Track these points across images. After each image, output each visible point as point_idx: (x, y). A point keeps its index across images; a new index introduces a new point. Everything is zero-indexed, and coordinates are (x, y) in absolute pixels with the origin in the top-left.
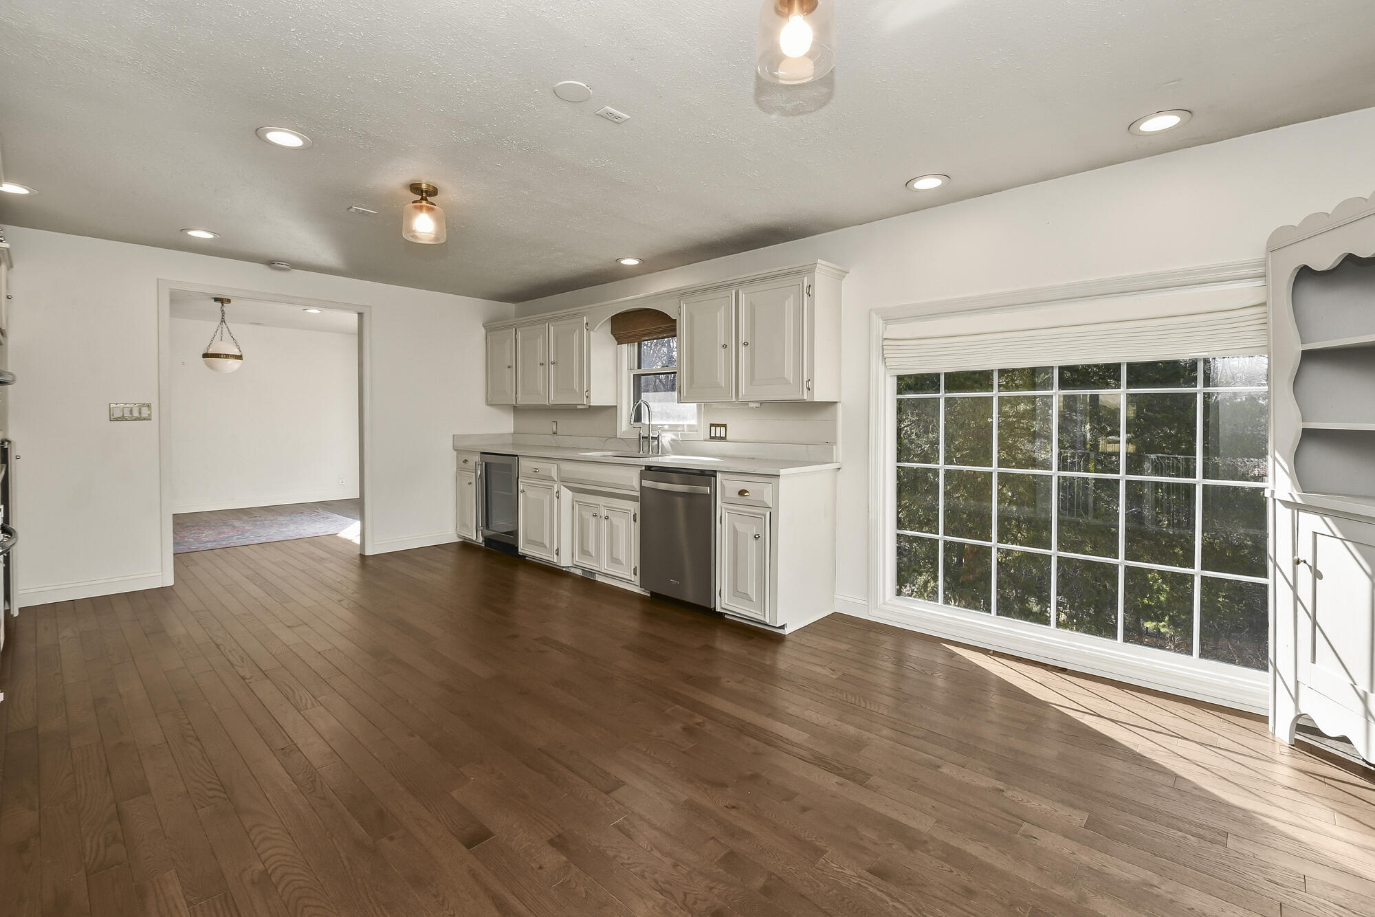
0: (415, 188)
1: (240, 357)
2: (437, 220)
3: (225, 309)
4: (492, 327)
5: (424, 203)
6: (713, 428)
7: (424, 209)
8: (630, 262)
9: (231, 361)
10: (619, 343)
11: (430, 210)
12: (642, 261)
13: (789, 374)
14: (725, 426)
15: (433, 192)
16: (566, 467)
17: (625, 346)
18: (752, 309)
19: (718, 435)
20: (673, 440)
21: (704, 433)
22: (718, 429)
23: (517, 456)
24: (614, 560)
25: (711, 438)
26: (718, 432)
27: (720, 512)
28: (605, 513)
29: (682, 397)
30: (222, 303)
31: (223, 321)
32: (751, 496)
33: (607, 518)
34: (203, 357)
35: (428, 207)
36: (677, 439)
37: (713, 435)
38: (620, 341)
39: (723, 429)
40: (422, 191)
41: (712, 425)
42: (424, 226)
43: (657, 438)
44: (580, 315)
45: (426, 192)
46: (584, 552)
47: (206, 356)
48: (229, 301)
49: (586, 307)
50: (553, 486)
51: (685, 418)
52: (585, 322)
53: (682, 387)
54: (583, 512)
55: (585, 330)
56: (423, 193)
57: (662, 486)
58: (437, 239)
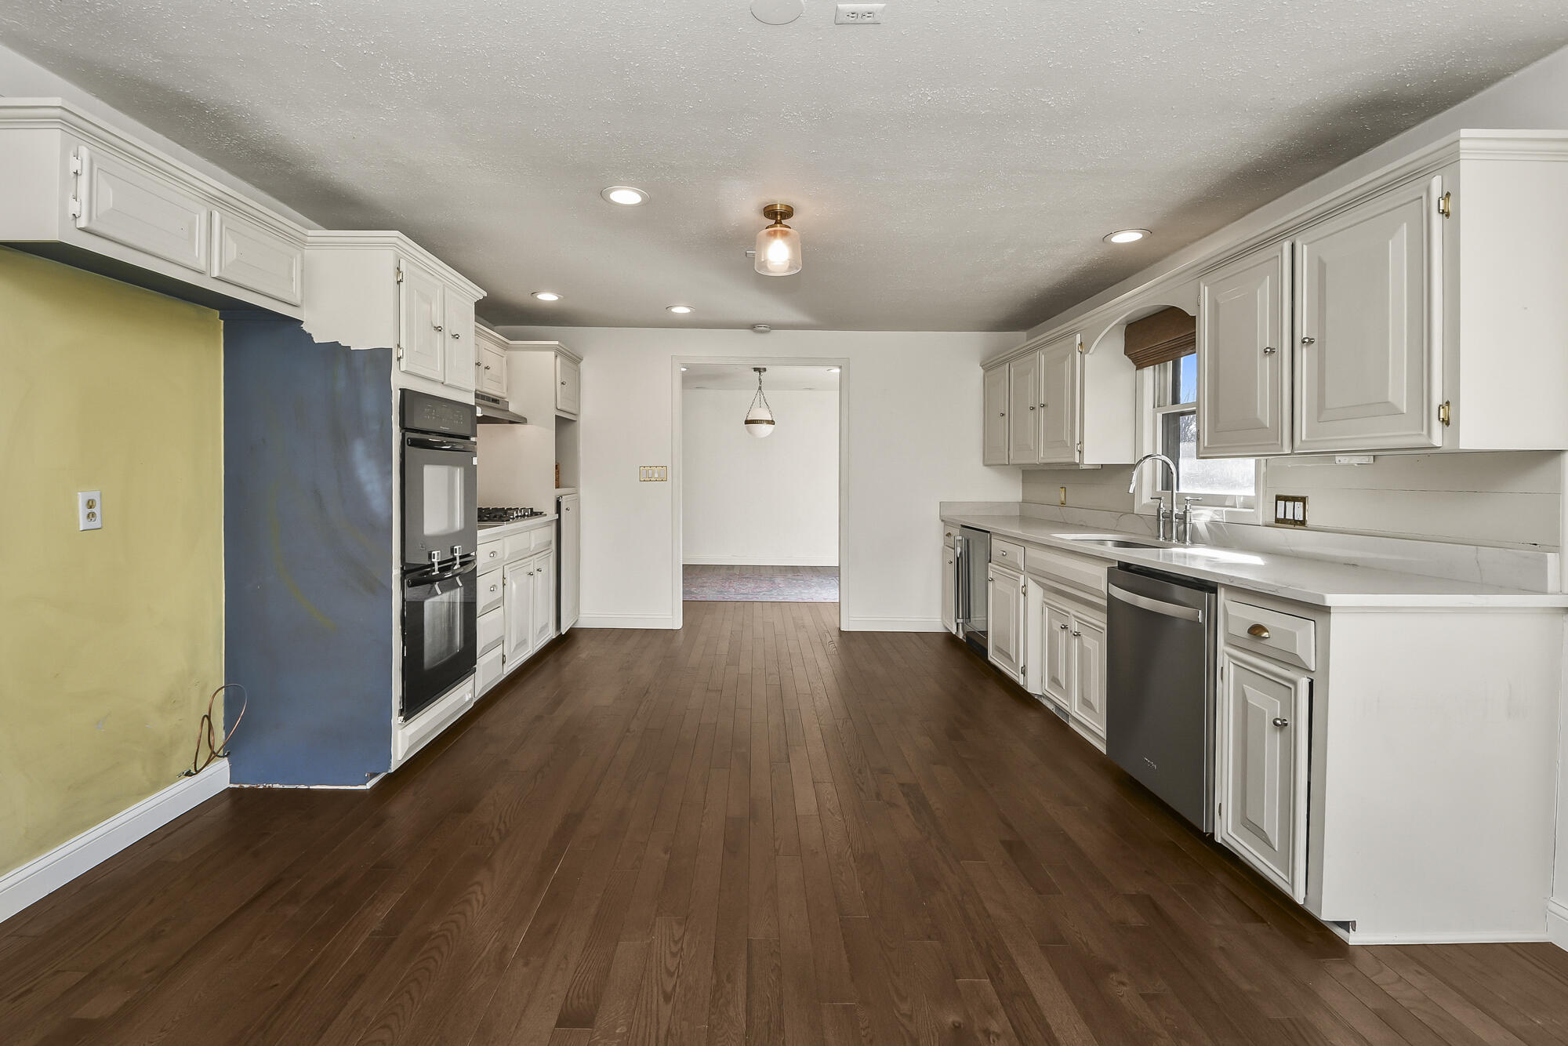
0: (770, 212)
1: (772, 422)
2: (793, 246)
3: (762, 378)
4: (991, 365)
5: (778, 227)
6: (1281, 503)
7: (778, 234)
8: (1127, 237)
9: (764, 426)
10: (1140, 366)
11: (784, 234)
12: (1149, 232)
13: (1399, 393)
14: (1303, 500)
15: (788, 213)
16: (1033, 552)
17: (1148, 372)
18: (1321, 269)
19: (1289, 516)
20: (1213, 522)
21: (1264, 512)
22: (1290, 505)
23: (989, 532)
24: (1086, 703)
25: (1277, 520)
26: (1295, 511)
27: (1222, 657)
28: (1075, 627)
29: (1201, 449)
30: (760, 372)
31: (760, 388)
32: (1273, 640)
33: (1078, 635)
34: (745, 424)
35: (782, 231)
36: (1221, 520)
37: (1280, 515)
38: (1140, 363)
39: (1298, 505)
40: (776, 214)
41: (1278, 498)
42: (778, 255)
43: (1183, 518)
44: (1073, 333)
45: (781, 213)
46: (1054, 680)
47: (747, 422)
48: (765, 370)
49: (1075, 320)
50: (1018, 578)
51: (1234, 484)
52: (1078, 342)
53: (1201, 431)
54: (1053, 620)
55: (1078, 354)
56: (776, 215)
57: (1144, 602)
58: (790, 268)
